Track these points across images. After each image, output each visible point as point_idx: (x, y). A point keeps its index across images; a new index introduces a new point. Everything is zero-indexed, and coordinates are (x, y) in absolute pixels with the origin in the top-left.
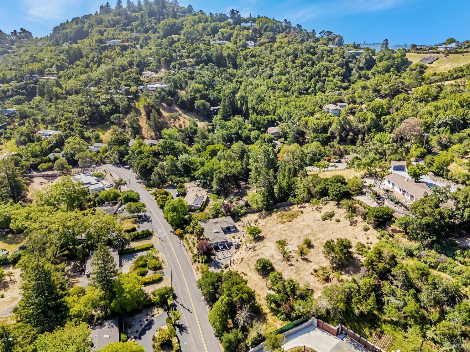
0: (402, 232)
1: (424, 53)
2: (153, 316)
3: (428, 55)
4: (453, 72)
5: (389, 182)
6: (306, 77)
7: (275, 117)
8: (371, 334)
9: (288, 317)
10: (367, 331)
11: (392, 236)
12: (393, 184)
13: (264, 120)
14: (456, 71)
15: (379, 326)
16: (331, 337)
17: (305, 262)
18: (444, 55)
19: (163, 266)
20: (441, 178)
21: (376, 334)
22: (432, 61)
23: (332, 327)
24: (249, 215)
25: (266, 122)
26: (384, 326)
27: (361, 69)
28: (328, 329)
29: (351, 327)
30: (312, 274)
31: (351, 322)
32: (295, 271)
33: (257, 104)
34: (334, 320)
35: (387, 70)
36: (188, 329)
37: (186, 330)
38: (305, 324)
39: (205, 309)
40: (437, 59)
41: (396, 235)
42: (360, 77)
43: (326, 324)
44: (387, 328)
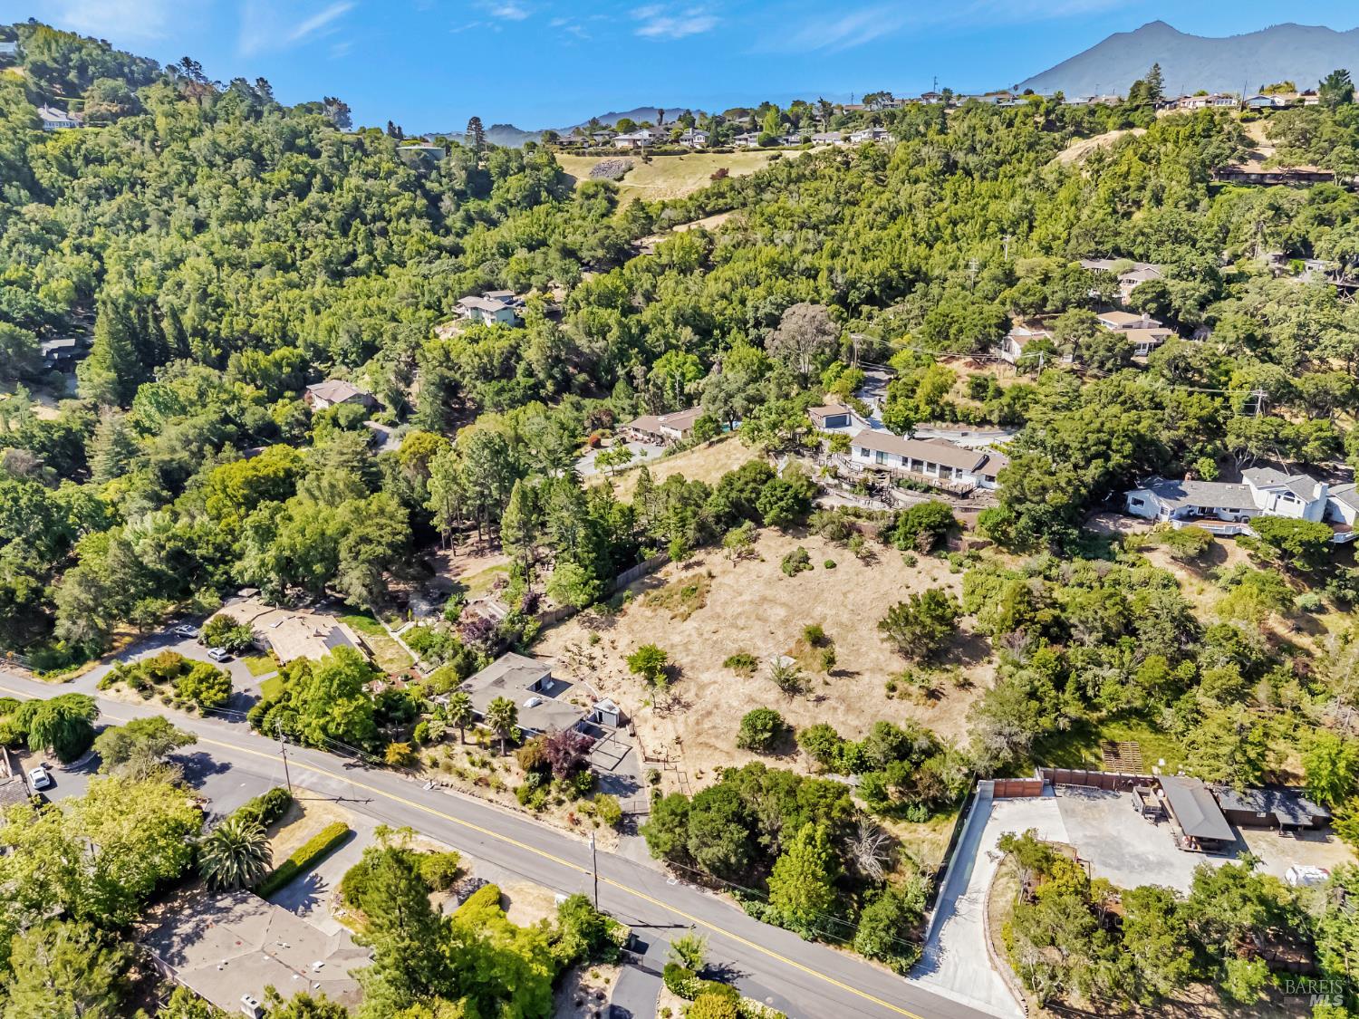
0: (991, 544)
1: (591, 154)
2: (601, 997)
3: (604, 159)
4: (702, 199)
5: (865, 452)
6: (329, 223)
7: (300, 351)
8: (1098, 758)
9: (938, 807)
10: (1087, 755)
11: (977, 558)
12: (880, 454)
13: (278, 365)
14: (708, 198)
15: (1099, 735)
16: (1033, 801)
17: (845, 680)
18: (640, 159)
19: (461, 865)
20: (939, 423)
21: (1105, 752)
22: (620, 174)
23: (1028, 780)
24: (550, 633)
25: (286, 370)
26: (1105, 731)
27: (461, 196)
28: (1020, 789)
29: (1056, 763)
30: (890, 698)
31: (1048, 752)
32: (842, 708)
33: (205, 316)
34: (1021, 766)
35: (532, 199)
36: (736, 967)
37: (729, 971)
38: (975, 804)
39: (709, 900)
40: (630, 169)
41: (984, 553)
42: (470, 220)
43: (1013, 780)
44: (1113, 731)
